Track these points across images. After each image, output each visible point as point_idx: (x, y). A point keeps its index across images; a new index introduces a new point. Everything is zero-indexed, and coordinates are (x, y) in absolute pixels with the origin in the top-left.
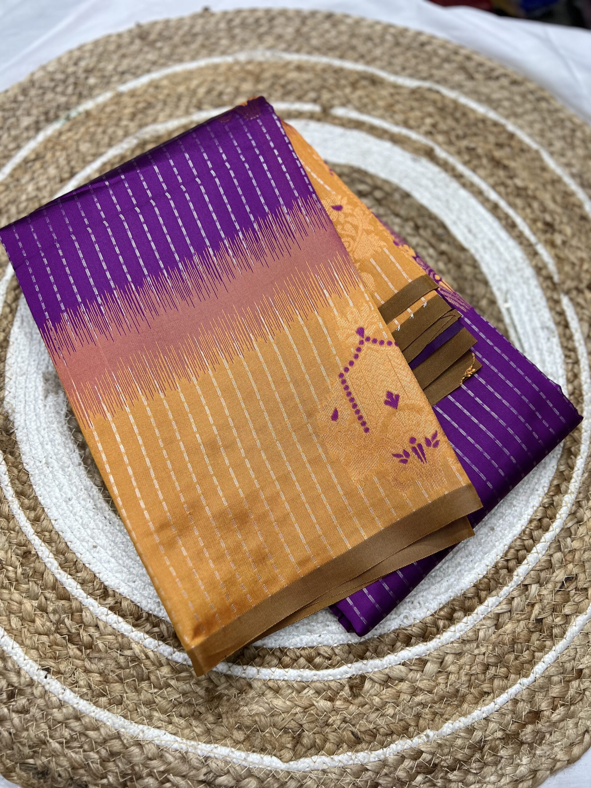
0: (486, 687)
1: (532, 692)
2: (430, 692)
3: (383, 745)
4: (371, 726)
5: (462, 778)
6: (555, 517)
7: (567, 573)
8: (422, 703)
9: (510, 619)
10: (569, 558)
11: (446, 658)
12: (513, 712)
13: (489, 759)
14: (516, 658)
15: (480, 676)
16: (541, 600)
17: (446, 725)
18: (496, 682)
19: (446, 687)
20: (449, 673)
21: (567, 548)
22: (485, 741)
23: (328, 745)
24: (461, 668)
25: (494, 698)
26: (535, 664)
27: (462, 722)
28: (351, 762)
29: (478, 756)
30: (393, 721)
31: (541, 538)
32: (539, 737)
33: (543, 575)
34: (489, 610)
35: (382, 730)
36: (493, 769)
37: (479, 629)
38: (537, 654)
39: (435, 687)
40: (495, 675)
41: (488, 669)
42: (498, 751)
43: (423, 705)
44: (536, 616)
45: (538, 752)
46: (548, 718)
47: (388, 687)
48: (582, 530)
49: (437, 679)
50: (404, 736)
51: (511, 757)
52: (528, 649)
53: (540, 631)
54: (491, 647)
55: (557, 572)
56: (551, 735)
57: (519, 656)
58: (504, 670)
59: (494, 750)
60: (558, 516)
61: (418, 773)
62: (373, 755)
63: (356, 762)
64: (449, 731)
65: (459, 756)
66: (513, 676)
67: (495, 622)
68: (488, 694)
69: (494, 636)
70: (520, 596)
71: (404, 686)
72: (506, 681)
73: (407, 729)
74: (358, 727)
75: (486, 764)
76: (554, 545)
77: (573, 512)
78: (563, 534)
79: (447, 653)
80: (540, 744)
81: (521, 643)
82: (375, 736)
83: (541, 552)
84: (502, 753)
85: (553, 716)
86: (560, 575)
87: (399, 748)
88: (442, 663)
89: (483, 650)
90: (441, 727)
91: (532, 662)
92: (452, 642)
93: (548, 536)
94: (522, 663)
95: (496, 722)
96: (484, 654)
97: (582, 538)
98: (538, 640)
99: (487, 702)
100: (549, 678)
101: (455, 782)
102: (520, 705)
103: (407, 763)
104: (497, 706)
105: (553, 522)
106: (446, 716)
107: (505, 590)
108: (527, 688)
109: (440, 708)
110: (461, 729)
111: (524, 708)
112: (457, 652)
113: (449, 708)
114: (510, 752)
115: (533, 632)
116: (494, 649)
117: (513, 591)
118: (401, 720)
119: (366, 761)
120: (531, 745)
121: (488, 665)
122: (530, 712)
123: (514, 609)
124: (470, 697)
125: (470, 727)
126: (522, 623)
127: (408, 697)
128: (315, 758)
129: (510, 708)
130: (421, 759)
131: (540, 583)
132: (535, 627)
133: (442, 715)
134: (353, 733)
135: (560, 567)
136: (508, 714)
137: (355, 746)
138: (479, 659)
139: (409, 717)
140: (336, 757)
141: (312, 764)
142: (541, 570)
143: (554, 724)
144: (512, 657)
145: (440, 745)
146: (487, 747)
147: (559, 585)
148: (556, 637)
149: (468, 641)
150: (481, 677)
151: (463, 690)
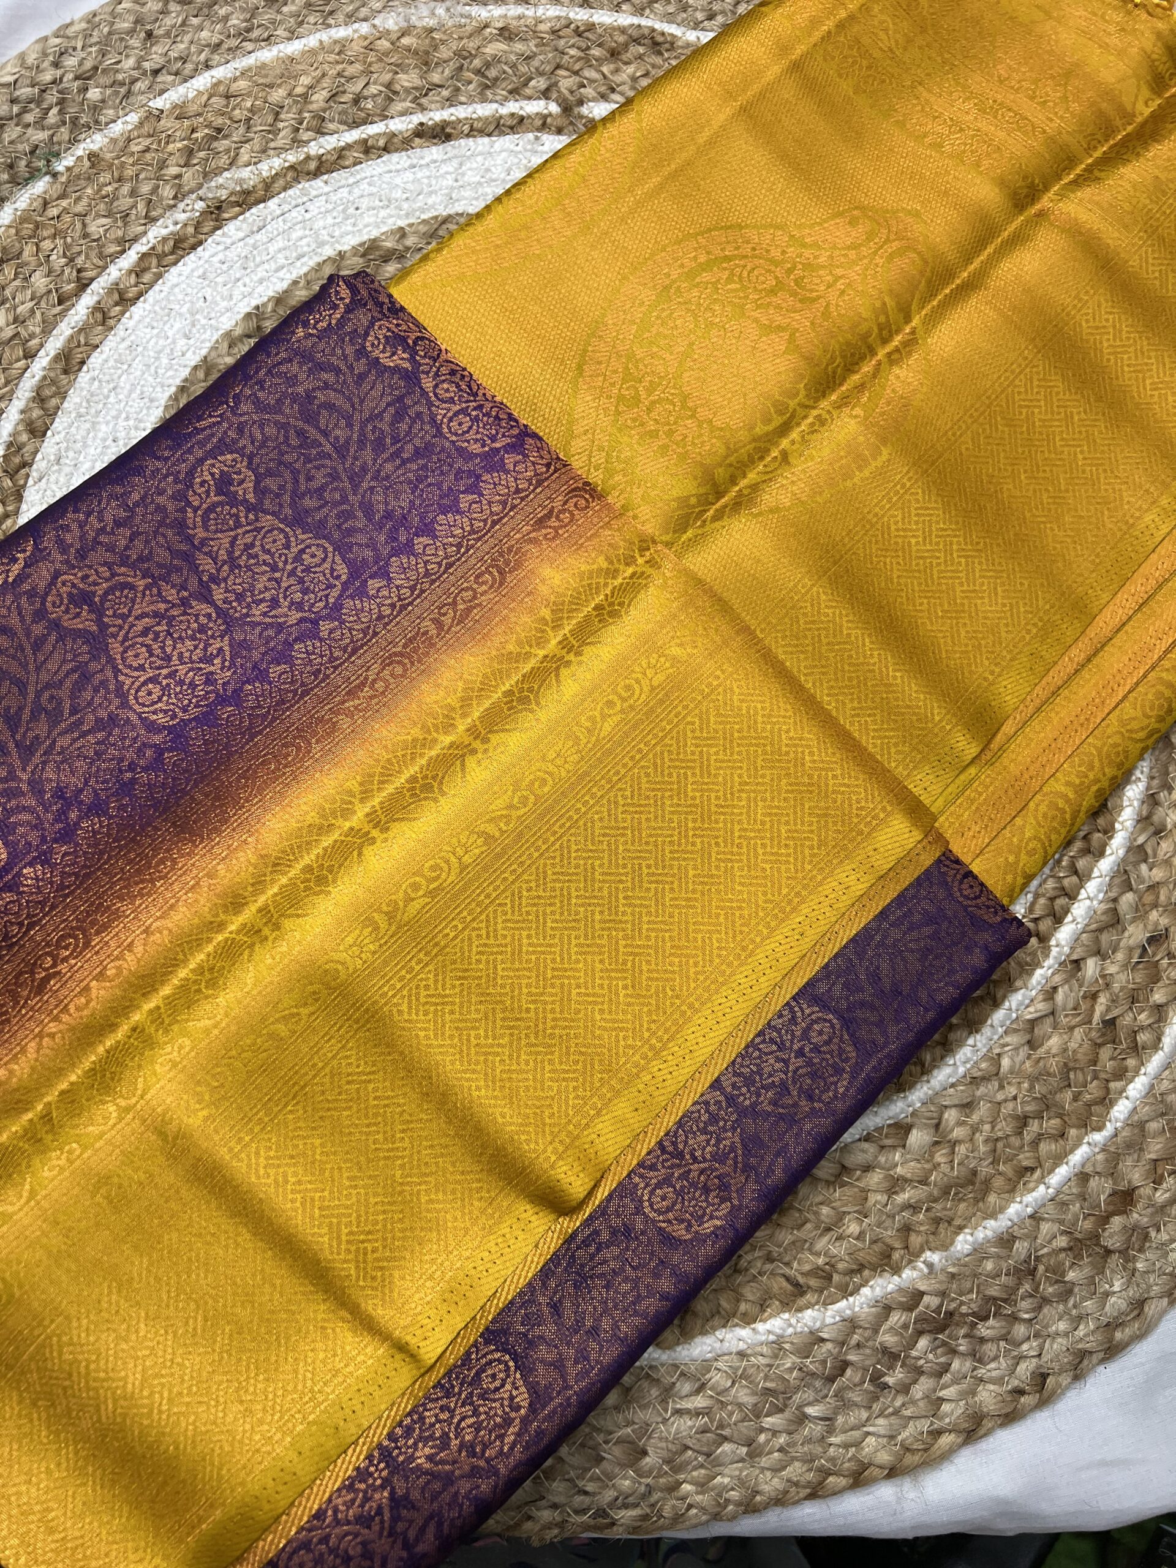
0: (1025, 1159)
1: (1114, 1155)
2: (924, 1182)
3: (847, 1292)
4: (821, 1261)
5: (1004, 1331)
6: (1113, 828)
7: (1150, 928)
8: (910, 1206)
9: (1055, 1027)
10: (1148, 898)
11: (946, 1116)
12: (1082, 1197)
13: (1050, 1290)
14: (1076, 1098)
15: (1012, 1139)
16: (1107, 985)
17: (961, 1238)
18: (1044, 1147)
19: (952, 1168)
20: (954, 1144)
21: (1143, 882)
22: (1037, 1258)
23: (743, 1307)
24: (975, 1129)
25: (1043, 1177)
26: (1112, 1103)
27: (988, 1229)
28: (790, 1331)
29: (1027, 1287)
30: (860, 1245)
31: (1092, 870)
32: (1138, 1238)
33: (1105, 938)
34: (1014, 1015)
35: (841, 1266)
36: (1061, 1307)
37: (999, 1055)
38: (1113, 1085)
39: (931, 1172)
40: (1040, 1135)
41: (1025, 1125)
42: (1063, 1275)
43: (914, 1208)
44: (1102, 1015)
45: (1140, 1265)
46: (1150, 1198)
47: (843, 1185)
48: (1165, 846)
49: (932, 1155)
50: (884, 1270)
51: (1091, 1281)
52: (1095, 1078)
53: (1114, 1042)
54: (1026, 1085)
55: (1131, 929)
56: (1159, 1230)
57: (1080, 1093)
58: (1055, 1122)
59: (1057, 1274)
60: (1117, 826)
61: (920, 1333)
62: (829, 1313)
63: (799, 1330)
64: (967, 1248)
65: (994, 1291)
66: (1073, 1132)
67: (1028, 1037)
68: (1032, 1170)
69: (1028, 1064)
70: (1066, 981)
71: (875, 1178)
72: (1061, 1142)
73: (889, 1256)
74: (795, 1265)
75: (1046, 1301)
76: (1117, 881)
77: (1145, 813)
78: (1132, 859)
79: (946, 1107)
80: (1141, 1250)
81: (1082, 1069)
82: (829, 1278)
83: (1096, 896)
84: (1071, 1276)
85: (1158, 1194)
86: (1135, 934)
87: (878, 1291)
88: (937, 1126)
89: (1012, 1090)
90: (952, 1243)
91: (1106, 1101)
92: (953, 1085)
93: (1105, 865)
94: (1089, 1105)
95: (1053, 1221)
96: (1015, 1098)
97: (1167, 862)
98: (1112, 1059)
99: (1032, 1185)
100: (1141, 1126)
101: (992, 1340)
102: (1093, 1183)
103: (896, 1318)
104: (1051, 1191)
105: (1111, 838)
106: (957, 1222)
107: (1039, 976)
108: (1103, 1150)
109: (945, 1209)
110: (989, 1241)
111: (1101, 1188)
112: (965, 1101)
113: (962, 1206)
114: (1087, 1271)
115: (1100, 1045)
116: (1032, 1088)
117: (1053, 974)
118: (875, 1242)
119: (818, 1324)
120: (1123, 1252)
121: (1026, 1117)
122: (1114, 1193)
123: (1059, 1009)
124: (998, 1182)
125: (1005, 1236)
126: (1078, 1033)
127: (882, 1198)
128: (720, 1334)
129: (1074, 1191)
130: (921, 1308)
131: (1098, 952)
132: (1103, 1035)
133: (949, 1223)
134: (788, 1279)
135: (1134, 920)
136: (1073, 1202)
137: (794, 1301)
138: (1008, 1109)
139: (889, 1234)
140: (760, 1327)
141: (718, 1345)
142: (1100, 930)
143: (1162, 1209)
144: (1068, 1095)
145: (953, 1276)
146: (1041, 1268)
147: (1139, 951)
148: (1143, 1048)
149: (983, 1078)
150: (1015, 1141)
151: (985, 1170)
